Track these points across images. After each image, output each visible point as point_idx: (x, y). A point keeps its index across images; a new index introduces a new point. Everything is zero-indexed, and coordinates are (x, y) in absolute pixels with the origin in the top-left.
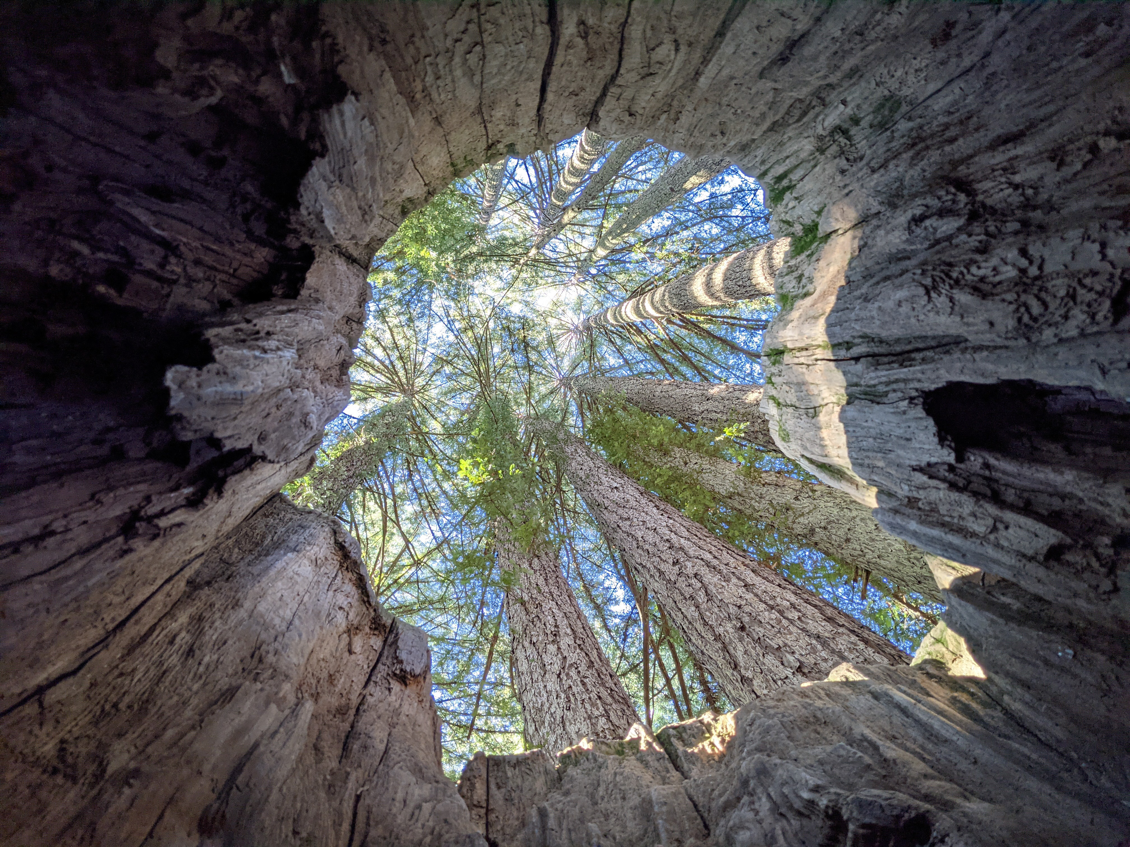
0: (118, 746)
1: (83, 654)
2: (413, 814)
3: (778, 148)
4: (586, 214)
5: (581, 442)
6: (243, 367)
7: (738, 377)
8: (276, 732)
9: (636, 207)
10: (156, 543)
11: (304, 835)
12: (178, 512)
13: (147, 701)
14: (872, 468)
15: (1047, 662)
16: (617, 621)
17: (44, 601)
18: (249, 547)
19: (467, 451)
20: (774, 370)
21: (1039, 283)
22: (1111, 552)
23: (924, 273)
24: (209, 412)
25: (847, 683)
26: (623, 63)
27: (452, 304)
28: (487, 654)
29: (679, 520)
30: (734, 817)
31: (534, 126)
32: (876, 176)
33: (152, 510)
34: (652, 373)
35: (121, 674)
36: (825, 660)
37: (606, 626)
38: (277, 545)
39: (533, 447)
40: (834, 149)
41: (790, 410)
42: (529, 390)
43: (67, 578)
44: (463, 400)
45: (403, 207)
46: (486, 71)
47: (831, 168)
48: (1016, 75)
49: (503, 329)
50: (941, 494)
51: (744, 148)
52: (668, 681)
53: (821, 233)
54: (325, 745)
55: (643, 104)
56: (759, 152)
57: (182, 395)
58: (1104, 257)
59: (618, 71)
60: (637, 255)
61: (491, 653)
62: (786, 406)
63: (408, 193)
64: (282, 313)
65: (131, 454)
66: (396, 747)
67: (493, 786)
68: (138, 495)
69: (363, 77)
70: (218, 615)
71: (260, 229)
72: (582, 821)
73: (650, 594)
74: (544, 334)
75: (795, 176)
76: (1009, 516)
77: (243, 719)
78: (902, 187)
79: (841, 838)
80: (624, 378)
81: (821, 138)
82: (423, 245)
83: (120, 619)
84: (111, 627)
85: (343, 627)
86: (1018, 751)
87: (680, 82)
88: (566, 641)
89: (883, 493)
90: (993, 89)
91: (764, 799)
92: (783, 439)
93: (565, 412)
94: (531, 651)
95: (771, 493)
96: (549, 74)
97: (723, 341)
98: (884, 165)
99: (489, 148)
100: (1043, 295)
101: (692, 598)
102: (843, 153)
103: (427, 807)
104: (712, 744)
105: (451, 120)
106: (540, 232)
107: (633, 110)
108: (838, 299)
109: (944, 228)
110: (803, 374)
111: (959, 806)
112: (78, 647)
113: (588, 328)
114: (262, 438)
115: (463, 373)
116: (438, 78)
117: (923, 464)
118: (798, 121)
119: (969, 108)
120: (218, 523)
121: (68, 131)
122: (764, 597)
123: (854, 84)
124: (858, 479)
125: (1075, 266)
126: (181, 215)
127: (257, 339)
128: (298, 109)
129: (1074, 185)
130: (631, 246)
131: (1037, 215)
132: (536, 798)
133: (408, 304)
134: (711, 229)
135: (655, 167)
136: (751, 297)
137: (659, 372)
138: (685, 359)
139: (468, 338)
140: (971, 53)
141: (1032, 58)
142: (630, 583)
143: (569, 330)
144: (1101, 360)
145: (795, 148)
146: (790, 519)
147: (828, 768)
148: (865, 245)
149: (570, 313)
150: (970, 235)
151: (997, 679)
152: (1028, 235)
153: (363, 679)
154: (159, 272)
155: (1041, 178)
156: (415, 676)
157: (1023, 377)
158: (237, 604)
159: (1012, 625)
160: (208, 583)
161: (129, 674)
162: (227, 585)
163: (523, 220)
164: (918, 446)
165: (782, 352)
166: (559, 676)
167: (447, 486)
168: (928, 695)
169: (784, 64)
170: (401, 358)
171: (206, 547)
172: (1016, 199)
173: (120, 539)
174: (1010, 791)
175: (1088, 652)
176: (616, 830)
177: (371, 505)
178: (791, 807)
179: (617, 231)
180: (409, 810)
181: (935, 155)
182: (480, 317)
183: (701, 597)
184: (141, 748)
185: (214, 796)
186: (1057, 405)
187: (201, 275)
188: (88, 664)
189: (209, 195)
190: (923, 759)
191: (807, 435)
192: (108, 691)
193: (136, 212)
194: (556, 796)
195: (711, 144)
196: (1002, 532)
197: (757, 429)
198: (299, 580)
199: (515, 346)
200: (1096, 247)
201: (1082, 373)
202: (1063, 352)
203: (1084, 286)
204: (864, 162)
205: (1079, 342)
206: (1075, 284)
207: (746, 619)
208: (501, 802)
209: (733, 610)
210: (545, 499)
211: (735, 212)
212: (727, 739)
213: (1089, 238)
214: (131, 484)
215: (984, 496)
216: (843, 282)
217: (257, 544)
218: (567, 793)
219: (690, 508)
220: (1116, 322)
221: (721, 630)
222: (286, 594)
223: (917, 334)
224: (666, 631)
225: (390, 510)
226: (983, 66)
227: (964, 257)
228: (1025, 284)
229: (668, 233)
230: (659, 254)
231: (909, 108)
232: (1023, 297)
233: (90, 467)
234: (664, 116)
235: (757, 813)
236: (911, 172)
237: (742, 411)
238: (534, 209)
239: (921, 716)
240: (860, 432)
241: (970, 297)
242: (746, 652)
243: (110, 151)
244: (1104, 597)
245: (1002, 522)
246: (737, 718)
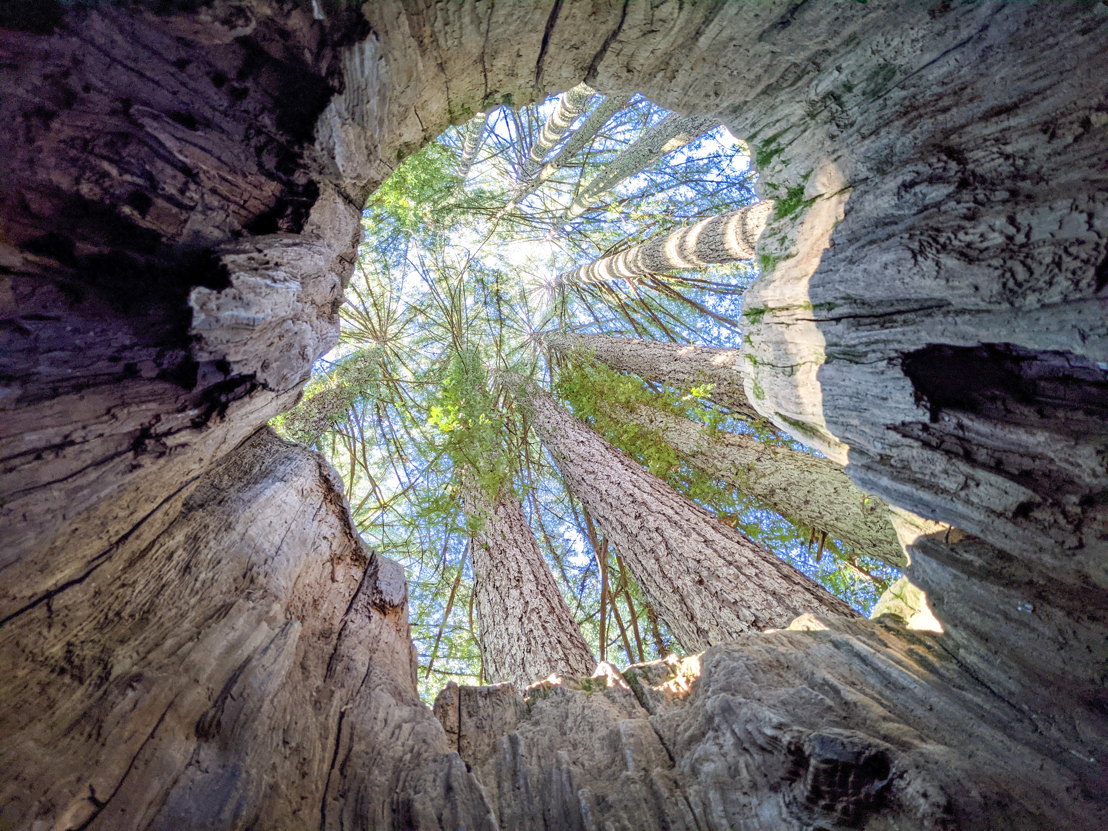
0: (121, 651)
1: (89, 562)
2: (393, 733)
3: (770, 112)
4: (565, 172)
5: (549, 395)
6: (257, 294)
7: (705, 340)
8: (267, 649)
9: (614, 166)
10: (162, 461)
11: (293, 744)
12: (184, 432)
13: (148, 611)
14: (846, 426)
15: (1007, 617)
16: (576, 572)
17: (61, 507)
18: (238, 474)
19: (438, 400)
20: (753, 329)
21: (1025, 250)
22: (1079, 510)
23: (911, 236)
24: (223, 335)
25: (808, 633)
26: (627, 18)
27: (428, 254)
28: (447, 598)
29: (643, 475)
30: (699, 750)
31: (533, 77)
32: (867, 142)
33: (161, 428)
34: (621, 332)
35: (123, 585)
36: (780, 616)
37: (564, 577)
38: (266, 474)
39: (501, 399)
40: (825, 115)
41: (767, 368)
42: (500, 343)
43: (81, 488)
44: (435, 350)
45: (400, 152)
46: (494, 20)
47: (821, 133)
48: (1013, 49)
49: (477, 281)
50: (915, 452)
51: (736, 110)
52: (623, 631)
53: (806, 197)
54: (311, 664)
55: (642, 61)
56: (750, 115)
57: (203, 316)
58: (1091, 227)
59: (620, 27)
60: (611, 215)
61: (452, 597)
62: (763, 364)
63: (407, 137)
64: (288, 246)
65: (144, 374)
66: (377, 670)
67: (464, 714)
68: (149, 414)
69: (382, 17)
70: (212, 536)
71: (270, 162)
72: (551, 748)
73: (611, 547)
74: (517, 288)
75: (783, 141)
76: (981, 474)
77: (238, 633)
78: (892, 153)
79: (802, 772)
80: (594, 335)
81: (812, 103)
82: (402, 194)
83: (122, 533)
84: (114, 539)
85: (327, 556)
86: (971, 701)
87: (680, 41)
88: (529, 586)
89: (856, 451)
90: (989, 61)
91: (728, 735)
92: (758, 397)
93: (534, 367)
94: (494, 594)
95: (733, 453)
96: (552, 26)
97: (693, 304)
98: (875, 132)
99: (487, 97)
100: (1029, 261)
101: (652, 551)
102: (834, 119)
103: (406, 727)
104: (677, 684)
105: (455, 67)
106: (517, 187)
107: (631, 67)
108: (822, 261)
109: (934, 195)
110: (782, 333)
111: (917, 747)
112: (84, 557)
113: (561, 285)
114: (265, 366)
115: (436, 323)
116: (446, 24)
117: (898, 423)
118: (792, 85)
119: (963, 80)
120: (213, 449)
121: (107, 55)
122: (723, 553)
123: (851, 51)
124: (830, 436)
125: (1061, 235)
126: (203, 143)
127: (267, 269)
128: (322, 44)
129: (1063, 158)
130: (607, 205)
131: (1026, 186)
132: (506, 727)
133: (384, 252)
134: (686, 192)
135: (635, 129)
136: (722, 261)
137: (628, 331)
138: (655, 319)
139: (442, 289)
140: (968, 26)
141: (1029, 33)
142: (590, 536)
143: (541, 286)
144: (1082, 325)
145: (787, 112)
146: (752, 479)
147: (790, 708)
148: (852, 208)
149: (543, 269)
150: (959, 203)
151: (953, 632)
152: (1017, 204)
153: (345, 607)
154: (179, 197)
155: (1032, 150)
156: (393, 606)
157: (1004, 340)
158: (229, 527)
159: (974, 580)
160: (201, 506)
161: (130, 585)
162: (219, 509)
163: (502, 174)
164: (893, 405)
165: (762, 312)
166: (520, 619)
167: (415, 432)
168: (886, 646)
169: (783, 28)
170: (375, 305)
171: (202, 471)
172: (1006, 168)
173: (131, 454)
174: (963, 737)
175: (1048, 608)
176: (585, 758)
177: (341, 447)
178: (754, 743)
179: (594, 189)
180: (389, 729)
181: (927, 124)
182: (455, 268)
183: (661, 551)
184: (142, 655)
185: (210, 704)
186: (1032, 370)
187: (216, 204)
188: (94, 573)
189: (228, 125)
190: (882, 704)
191: (782, 393)
192: (110, 600)
193: (163, 137)
194: (526, 726)
195: (704, 104)
196: (973, 489)
197: (722, 390)
198: (287, 508)
199: (488, 300)
200: (1084, 217)
201: (1063, 338)
202: (1045, 317)
203: (1069, 254)
204: (855, 128)
205: (1062, 308)
206: (1061, 252)
207: (705, 573)
208: (472, 729)
209: (692, 564)
210: (510, 450)
211: (710, 177)
212: (692, 679)
213: (1077, 208)
214: (143, 402)
215: (957, 455)
216: (827, 246)
217: (246, 473)
218: (537, 723)
219: (654, 465)
220: (1099, 289)
221: (679, 583)
222: (274, 521)
223: (901, 296)
224: (623, 583)
225: (359, 454)
226: (980, 39)
227: (952, 223)
228: (1012, 250)
229: (644, 194)
230: (634, 215)
231: (903, 77)
232: (1009, 263)
233: (106, 383)
234: (661, 74)
235: (721, 747)
236: (903, 139)
237: (709, 373)
238: (513, 164)
239: (880, 664)
240: (836, 391)
241: (956, 262)
242: (703, 605)
243: (141, 75)
244: (1069, 552)
245: (973, 479)
246: (702, 661)
